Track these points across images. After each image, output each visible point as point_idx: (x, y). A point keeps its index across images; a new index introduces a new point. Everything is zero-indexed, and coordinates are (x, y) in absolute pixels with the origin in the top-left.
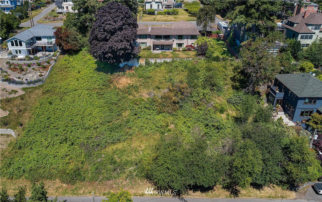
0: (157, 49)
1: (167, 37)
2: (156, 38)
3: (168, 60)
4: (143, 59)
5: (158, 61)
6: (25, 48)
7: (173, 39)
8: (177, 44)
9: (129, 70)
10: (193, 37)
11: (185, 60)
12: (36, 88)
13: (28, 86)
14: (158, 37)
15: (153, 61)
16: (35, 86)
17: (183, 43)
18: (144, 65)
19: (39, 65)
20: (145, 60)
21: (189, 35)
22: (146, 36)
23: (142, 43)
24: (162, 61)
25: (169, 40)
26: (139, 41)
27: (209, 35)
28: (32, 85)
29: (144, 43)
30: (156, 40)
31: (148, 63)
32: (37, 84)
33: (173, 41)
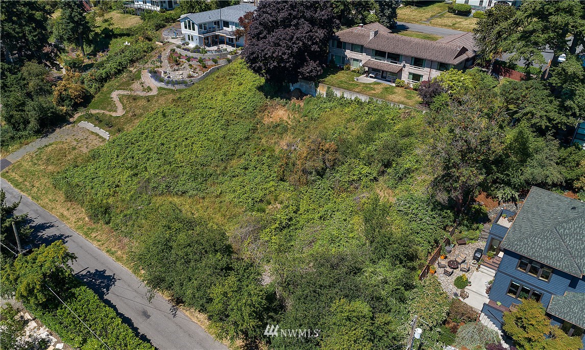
0: (370, 75)
1: (395, 57)
2: (376, 55)
3: (363, 98)
4: (324, 86)
5: (347, 95)
6: (197, 35)
7: (404, 62)
8: (410, 73)
9: (298, 99)
10: (443, 66)
11: (392, 105)
12: (172, 91)
13: (165, 87)
14: (380, 54)
15: (338, 93)
16: (174, 88)
17: (422, 74)
18: (325, 96)
19: (201, 61)
20: (326, 89)
21: (436, 61)
22: (361, 49)
23: (355, 60)
24: (353, 98)
25: (397, 63)
26: (349, 53)
27: (504, 72)
28: (170, 87)
29: (357, 60)
30: (375, 59)
31: (330, 95)
32: (177, 87)
33: (404, 66)
